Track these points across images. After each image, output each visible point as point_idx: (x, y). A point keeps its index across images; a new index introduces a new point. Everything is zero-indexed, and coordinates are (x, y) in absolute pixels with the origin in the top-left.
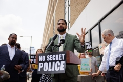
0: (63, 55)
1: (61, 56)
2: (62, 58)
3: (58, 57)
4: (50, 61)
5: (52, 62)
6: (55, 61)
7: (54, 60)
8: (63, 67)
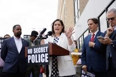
0: (47, 47)
1: (45, 49)
2: (45, 50)
3: (42, 50)
4: (36, 54)
5: (38, 54)
6: (41, 54)
7: (39, 52)
8: (47, 59)
